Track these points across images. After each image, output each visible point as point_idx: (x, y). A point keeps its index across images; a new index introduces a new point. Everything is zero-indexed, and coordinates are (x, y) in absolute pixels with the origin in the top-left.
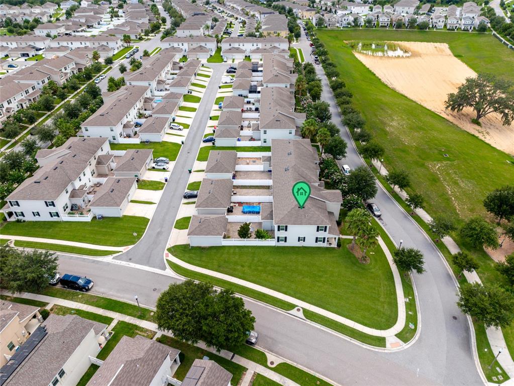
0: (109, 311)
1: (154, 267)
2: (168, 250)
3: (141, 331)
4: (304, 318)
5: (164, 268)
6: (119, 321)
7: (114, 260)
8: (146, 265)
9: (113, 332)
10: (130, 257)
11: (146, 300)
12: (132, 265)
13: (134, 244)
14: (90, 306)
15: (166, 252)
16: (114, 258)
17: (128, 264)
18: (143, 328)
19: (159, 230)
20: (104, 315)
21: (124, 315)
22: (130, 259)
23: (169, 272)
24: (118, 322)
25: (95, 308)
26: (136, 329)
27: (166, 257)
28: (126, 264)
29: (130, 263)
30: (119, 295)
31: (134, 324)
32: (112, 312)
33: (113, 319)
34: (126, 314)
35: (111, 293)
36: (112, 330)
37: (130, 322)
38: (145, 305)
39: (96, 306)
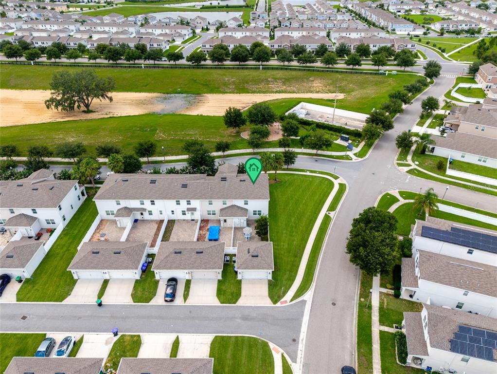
0: (373, 338)
1: (303, 312)
2: (275, 302)
3: (383, 303)
4: (335, 211)
5: (304, 302)
6: (380, 325)
7: (298, 360)
8: (302, 321)
9: (394, 325)
10: (290, 341)
11: (347, 310)
12: (303, 335)
13: (267, 343)
14: (373, 361)
15: (278, 304)
16: (295, 361)
17: (302, 340)
18: (380, 303)
19: (239, 321)
20: (379, 341)
21: (372, 323)
22: (294, 340)
23: (308, 296)
24: (382, 325)
25: (373, 354)
26: (383, 308)
27: (287, 303)
28: (302, 343)
29: (301, 338)
30: (349, 337)
31: (378, 311)
32: (372, 336)
33: (381, 332)
34: (371, 321)
35: (348, 346)
36: (393, 327)
37: (378, 315)
38: (354, 308)
39: (371, 354)
